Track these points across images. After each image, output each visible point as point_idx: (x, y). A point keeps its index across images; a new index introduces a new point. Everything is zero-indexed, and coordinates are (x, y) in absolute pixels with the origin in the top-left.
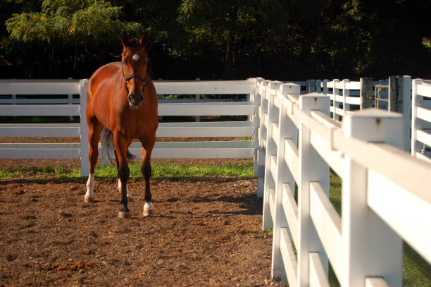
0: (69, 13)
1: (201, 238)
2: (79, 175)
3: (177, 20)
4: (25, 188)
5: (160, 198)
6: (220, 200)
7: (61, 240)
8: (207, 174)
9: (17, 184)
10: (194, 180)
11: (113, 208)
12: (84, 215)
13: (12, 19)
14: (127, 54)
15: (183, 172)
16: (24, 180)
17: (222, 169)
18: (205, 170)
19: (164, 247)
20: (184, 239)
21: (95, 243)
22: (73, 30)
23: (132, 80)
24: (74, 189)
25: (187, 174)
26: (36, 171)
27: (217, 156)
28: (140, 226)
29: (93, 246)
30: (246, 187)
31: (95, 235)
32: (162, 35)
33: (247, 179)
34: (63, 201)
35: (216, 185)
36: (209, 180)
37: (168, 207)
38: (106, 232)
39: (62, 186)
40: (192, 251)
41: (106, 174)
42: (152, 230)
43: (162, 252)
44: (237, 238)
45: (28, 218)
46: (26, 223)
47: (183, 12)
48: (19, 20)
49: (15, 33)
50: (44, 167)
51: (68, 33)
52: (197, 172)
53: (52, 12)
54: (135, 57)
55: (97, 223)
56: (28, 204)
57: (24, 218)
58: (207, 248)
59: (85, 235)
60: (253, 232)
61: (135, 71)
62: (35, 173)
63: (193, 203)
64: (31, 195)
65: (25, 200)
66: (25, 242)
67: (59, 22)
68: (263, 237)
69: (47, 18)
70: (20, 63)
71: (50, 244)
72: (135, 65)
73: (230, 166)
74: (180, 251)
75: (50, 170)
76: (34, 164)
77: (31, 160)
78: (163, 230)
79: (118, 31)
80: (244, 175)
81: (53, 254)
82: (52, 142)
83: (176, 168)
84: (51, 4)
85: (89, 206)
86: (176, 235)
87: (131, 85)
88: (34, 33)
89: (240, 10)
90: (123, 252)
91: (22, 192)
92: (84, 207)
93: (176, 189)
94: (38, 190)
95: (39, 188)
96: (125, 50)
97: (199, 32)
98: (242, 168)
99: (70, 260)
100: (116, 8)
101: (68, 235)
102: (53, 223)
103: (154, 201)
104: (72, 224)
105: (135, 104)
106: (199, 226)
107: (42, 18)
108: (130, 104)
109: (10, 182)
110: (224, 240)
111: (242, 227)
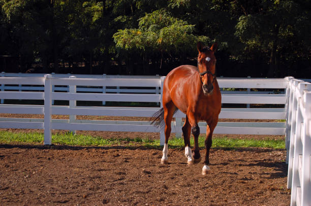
0: (157, 29)
1: (242, 192)
2: (158, 144)
3: (235, 34)
4: (120, 152)
5: (214, 162)
6: (258, 165)
7: (142, 190)
8: (250, 146)
9: (114, 150)
10: (241, 150)
11: (181, 168)
12: (160, 173)
13: (118, 33)
14: (202, 57)
15: (233, 144)
16: (120, 146)
17: (262, 143)
18: (249, 143)
19: (214, 197)
20: (230, 193)
21: (165, 193)
22: (160, 41)
23: (206, 75)
24: (154, 154)
25: (236, 145)
26: (129, 140)
27: (258, 133)
28: (199, 182)
29: (164, 195)
30: (279, 156)
31: (166, 187)
32: (223, 45)
33: (280, 150)
34: (146, 162)
35: (257, 154)
36: (252, 150)
37: (221, 169)
38: (174, 186)
39: (146, 152)
40: (234, 201)
41: (178, 144)
42: (207, 185)
43: (212, 201)
44: (268, 193)
45: (120, 173)
46: (118, 177)
47: (239, 28)
48: (123, 34)
49: (120, 44)
50: (135, 138)
51: (157, 43)
52: (244, 144)
53: (146, 29)
54: (207, 59)
55: (168, 179)
56: (121, 164)
57: (117, 174)
58: (246, 200)
59: (159, 187)
60: (280, 189)
61: (208, 69)
62: (128, 142)
63: (238, 167)
64: (124, 157)
65: (119, 160)
66: (117, 191)
67: (150, 35)
68: (287, 193)
69: (142, 32)
70: (124, 63)
71: (134, 193)
72: (208, 64)
73: (268, 141)
74: (226, 201)
75: (139, 140)
76: (129, 136)
77: (127, 133)
78: (215, 186)
79: (192, 42)
80: (277, 147)
81: (135, 200)
82: (143, 120)
83: (228, 141)
84: (145, 23)
85: (164, 166)
86: (224, 190)
87: (205, 78)
88: (133, 43)
89: (281, 27)
90: (185, 200)
91: (118, 155)
92: (160, 167)
93: (228, 156)
94: (129, 154)
95: (129, 153)
96: (200, 54)
97: (252, 43)
98: (277, 142)
99: (146, 204)
100: (190, 26)
101: (147, 186)
102: (138, 178)
103: (211, 164)
104: (151, 179)
105: (208, 92)
106: (241, 184)
107: (139, 33)
108: (204, 92)
109: (111, 148)
110: (258, 194)
111: (272, 185)
